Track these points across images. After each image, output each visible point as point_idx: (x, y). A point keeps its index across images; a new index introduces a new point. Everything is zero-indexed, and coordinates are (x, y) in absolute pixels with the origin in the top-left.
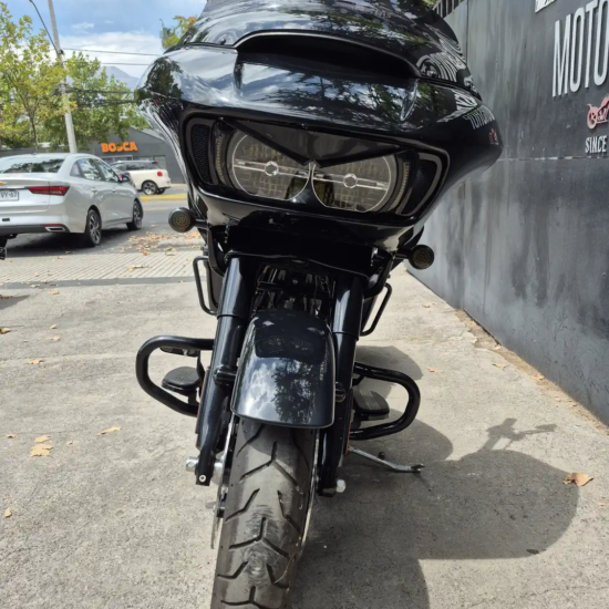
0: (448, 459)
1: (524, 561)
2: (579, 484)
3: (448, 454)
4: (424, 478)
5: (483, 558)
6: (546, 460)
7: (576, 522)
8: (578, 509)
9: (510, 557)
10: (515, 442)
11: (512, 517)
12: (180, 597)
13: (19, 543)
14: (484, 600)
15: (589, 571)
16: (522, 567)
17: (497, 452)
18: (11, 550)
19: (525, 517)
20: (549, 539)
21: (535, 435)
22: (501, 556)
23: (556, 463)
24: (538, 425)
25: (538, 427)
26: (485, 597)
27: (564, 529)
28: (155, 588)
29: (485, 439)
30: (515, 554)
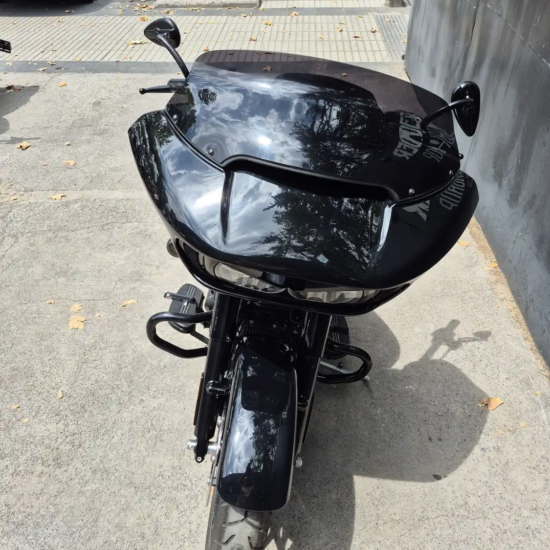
0: (394, 367)
1: (428, 486)
2: (490, 408)
3: (394, 361)
4: (371, 387)
5: (399, 479)
6: (472, 377)
7: (477, 450)
8: (482, 436)
9: (419, 481)
10: (452, 352)
11: (430, 439)
12: (186, 493)
13: (72, 428)
14: (392, 520)
15: (472, 501)
16: (427, 492)
17: (434, 362)
18: (67, 434)
19: (440, 440)
20: (453, 465)
21: (470, 344)
22: (413, 479)
23: (479, 381)
24: (475, 331)
25: (475, 334)
26: (393, 517)
27: (465, 457)
28: (169, 483)
29: (428, 345)
30: (424, 479)
